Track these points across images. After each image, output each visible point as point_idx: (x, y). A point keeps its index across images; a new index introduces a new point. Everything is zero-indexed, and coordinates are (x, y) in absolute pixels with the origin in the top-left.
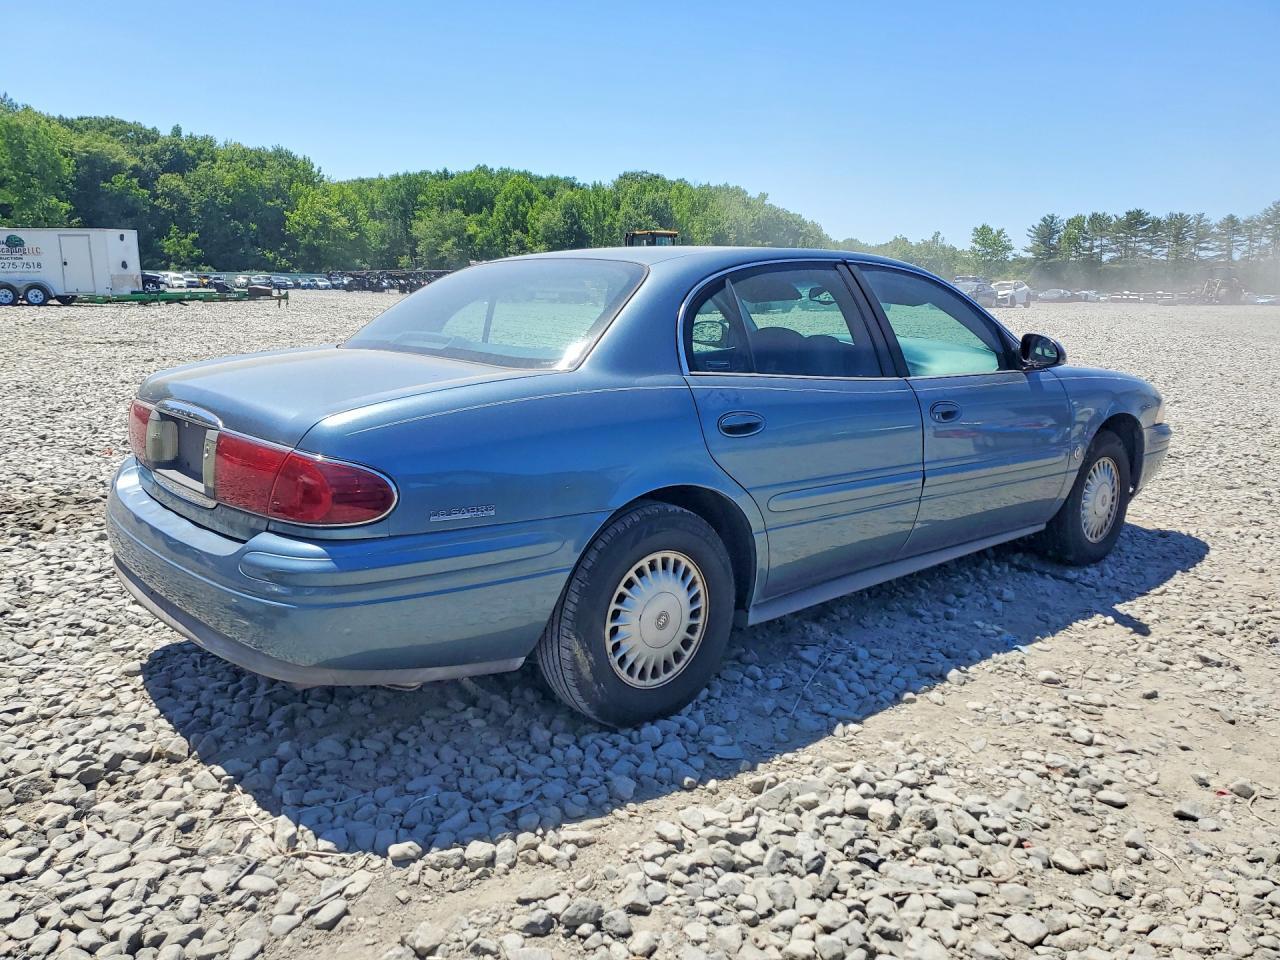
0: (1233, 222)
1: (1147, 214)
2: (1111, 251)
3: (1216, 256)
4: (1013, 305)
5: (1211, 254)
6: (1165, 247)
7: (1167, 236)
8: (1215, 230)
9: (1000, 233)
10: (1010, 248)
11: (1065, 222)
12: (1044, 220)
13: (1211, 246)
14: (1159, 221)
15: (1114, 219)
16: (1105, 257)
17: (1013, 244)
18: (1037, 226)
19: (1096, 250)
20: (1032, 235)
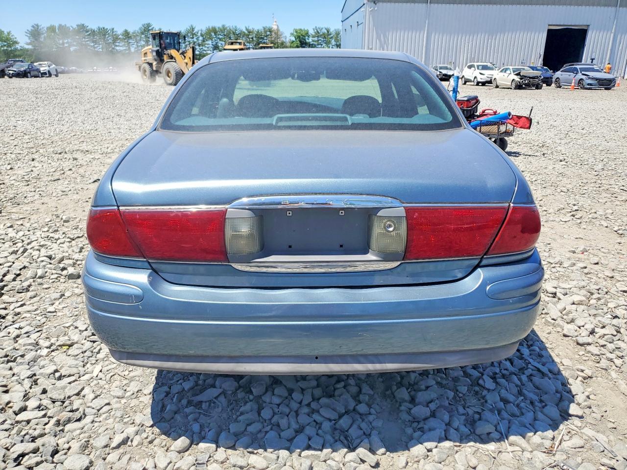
0: (127, 33)
1: (87, 27)
2: (74, 45)
3: (124, 50)
4: (50, 75)
5: (121, 48)
6: (100, 44)
7: (100, 39)
8: (120, 37)
9: (9, 33)
10: (16, 43)
11: (45, 29)
12: (33, 27)
13: (121, 45)
14: (94, 31)
15: (71, 29)
16: (72, 49)
17: (18, 40)
18: (30, 30)
19: (66, 45)
20: (28, 35)
